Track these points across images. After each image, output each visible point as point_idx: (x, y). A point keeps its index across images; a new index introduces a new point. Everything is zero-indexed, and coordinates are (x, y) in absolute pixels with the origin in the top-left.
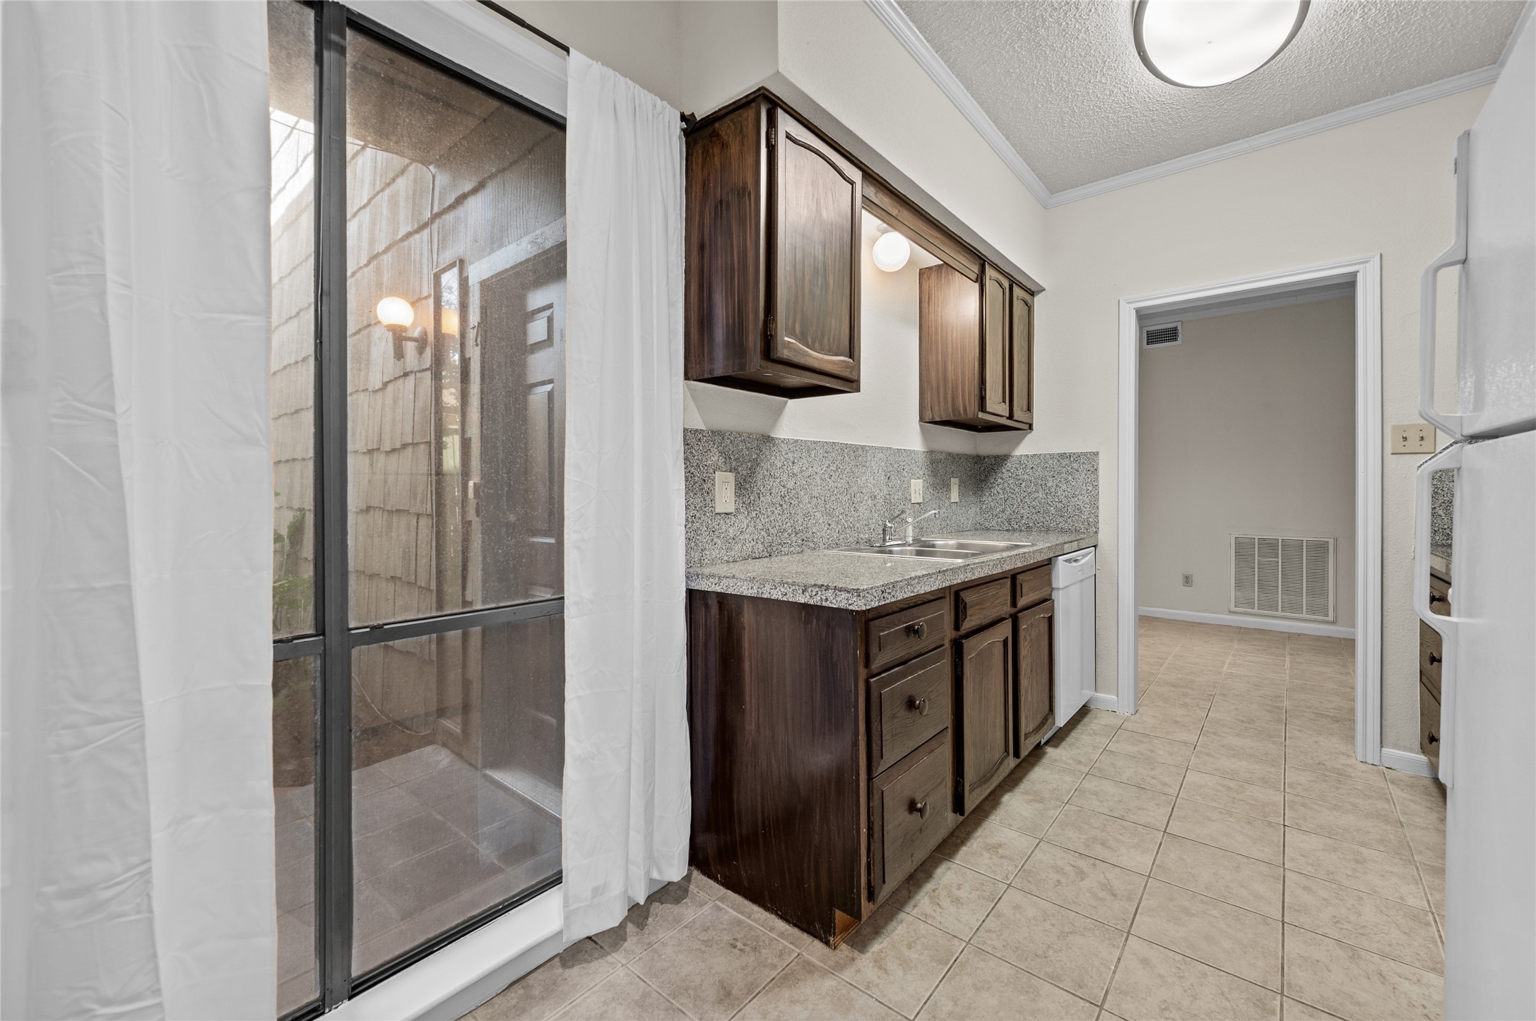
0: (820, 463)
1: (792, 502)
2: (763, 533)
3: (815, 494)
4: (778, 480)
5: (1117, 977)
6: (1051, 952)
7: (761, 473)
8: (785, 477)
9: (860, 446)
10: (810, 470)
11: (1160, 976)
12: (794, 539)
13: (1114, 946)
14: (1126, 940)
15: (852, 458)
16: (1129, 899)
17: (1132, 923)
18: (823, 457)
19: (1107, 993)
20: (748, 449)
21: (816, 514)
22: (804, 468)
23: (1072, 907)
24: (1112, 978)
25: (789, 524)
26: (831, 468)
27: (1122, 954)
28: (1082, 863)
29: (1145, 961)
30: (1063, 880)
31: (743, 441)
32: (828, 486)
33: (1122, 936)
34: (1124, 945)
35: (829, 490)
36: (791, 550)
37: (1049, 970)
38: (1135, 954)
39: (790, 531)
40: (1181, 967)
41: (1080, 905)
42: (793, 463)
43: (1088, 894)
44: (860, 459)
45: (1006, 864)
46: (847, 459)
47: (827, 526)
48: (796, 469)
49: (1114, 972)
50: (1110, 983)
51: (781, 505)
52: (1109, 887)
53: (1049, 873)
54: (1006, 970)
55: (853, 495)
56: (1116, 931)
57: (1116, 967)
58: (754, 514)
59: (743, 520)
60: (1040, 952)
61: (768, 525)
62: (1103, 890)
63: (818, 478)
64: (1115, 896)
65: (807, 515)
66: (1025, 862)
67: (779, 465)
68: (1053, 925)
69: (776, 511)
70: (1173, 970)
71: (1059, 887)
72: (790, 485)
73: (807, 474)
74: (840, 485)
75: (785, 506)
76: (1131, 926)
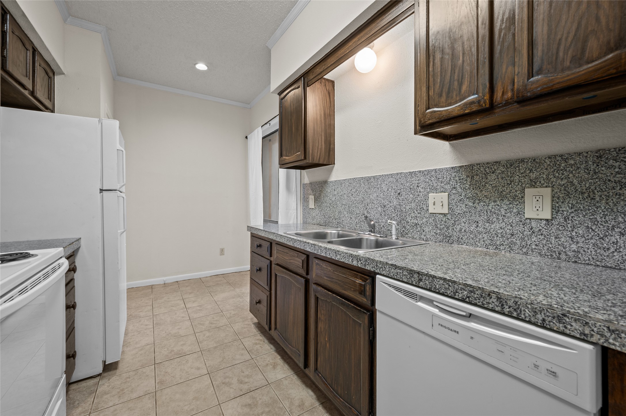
0: (347, 189)
1: (334, 206)
2: (323, 217)
3: (344, 203)
4: (329, 197)
5: (203, 359)
6: (222, 352)
7: (323, 195)
8: (331, 196)
9: (372, 176)
10: (342, 193)
11: (192, 368)
12: (334, 221)
13: (210, 366)
14: (208, 371)
15: (366, 184)
16: (218, 386)
17: (210, 378)
18: (348, 186)
19: (202, 354)
20: (319, 187)
21: (344, 212)
22: (339, 192)
23: (230, 367)
24: (203, 358)
25: (332, 215)
26: (353, 191)
27: (206, 366)
28: (245, 387)
29: (198, 369)
30: (242, 374)
31: (317, 185)
32: (351, 200)
33: (210, 371)
34: (207, 369)
35: (351, 201)
36: (333, 225)
37: (218, 348)
38: (202, 368)
39: (333, 218)
40: (188, 375)
41: (229, 370)
42: (335, 190)
43: (231, 376)
44: (372, 184)
45: (263, 364)
46: (363, 185)
47: (350, 218)
48: (336, 193)
49: (204, 360)
50: (203, 357)
51: (330, 207)
52: (228, 385)
53: (249, 372)
54: (226, 341)
55: (366, 204)
56: (213, 371)
57: (205, 362)
58: (320, 209)
59: (317, 211)
60: (224, 350)
61: (325, 214)
62: (228, 382)
63: (345, 196)
64: (223, 383)
65: (340, 212)
66: (260, 370)
67: (329, 191)
68: (229, 358)
69: (328, 209)
70: (190, 373)
71: (241, 370)
72: (333, 199)
73: (340, 194)
74: (357, 199)
75: (331, 208)
76: (210, 376)
